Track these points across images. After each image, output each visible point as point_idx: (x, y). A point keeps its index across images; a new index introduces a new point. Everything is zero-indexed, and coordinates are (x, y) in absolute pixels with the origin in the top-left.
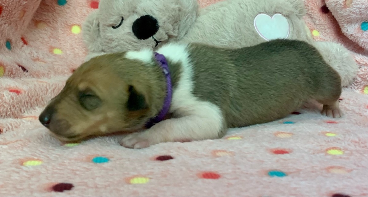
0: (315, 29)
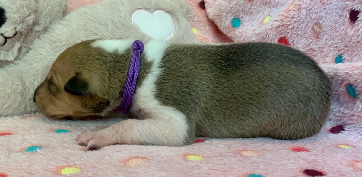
0: (193, 27)
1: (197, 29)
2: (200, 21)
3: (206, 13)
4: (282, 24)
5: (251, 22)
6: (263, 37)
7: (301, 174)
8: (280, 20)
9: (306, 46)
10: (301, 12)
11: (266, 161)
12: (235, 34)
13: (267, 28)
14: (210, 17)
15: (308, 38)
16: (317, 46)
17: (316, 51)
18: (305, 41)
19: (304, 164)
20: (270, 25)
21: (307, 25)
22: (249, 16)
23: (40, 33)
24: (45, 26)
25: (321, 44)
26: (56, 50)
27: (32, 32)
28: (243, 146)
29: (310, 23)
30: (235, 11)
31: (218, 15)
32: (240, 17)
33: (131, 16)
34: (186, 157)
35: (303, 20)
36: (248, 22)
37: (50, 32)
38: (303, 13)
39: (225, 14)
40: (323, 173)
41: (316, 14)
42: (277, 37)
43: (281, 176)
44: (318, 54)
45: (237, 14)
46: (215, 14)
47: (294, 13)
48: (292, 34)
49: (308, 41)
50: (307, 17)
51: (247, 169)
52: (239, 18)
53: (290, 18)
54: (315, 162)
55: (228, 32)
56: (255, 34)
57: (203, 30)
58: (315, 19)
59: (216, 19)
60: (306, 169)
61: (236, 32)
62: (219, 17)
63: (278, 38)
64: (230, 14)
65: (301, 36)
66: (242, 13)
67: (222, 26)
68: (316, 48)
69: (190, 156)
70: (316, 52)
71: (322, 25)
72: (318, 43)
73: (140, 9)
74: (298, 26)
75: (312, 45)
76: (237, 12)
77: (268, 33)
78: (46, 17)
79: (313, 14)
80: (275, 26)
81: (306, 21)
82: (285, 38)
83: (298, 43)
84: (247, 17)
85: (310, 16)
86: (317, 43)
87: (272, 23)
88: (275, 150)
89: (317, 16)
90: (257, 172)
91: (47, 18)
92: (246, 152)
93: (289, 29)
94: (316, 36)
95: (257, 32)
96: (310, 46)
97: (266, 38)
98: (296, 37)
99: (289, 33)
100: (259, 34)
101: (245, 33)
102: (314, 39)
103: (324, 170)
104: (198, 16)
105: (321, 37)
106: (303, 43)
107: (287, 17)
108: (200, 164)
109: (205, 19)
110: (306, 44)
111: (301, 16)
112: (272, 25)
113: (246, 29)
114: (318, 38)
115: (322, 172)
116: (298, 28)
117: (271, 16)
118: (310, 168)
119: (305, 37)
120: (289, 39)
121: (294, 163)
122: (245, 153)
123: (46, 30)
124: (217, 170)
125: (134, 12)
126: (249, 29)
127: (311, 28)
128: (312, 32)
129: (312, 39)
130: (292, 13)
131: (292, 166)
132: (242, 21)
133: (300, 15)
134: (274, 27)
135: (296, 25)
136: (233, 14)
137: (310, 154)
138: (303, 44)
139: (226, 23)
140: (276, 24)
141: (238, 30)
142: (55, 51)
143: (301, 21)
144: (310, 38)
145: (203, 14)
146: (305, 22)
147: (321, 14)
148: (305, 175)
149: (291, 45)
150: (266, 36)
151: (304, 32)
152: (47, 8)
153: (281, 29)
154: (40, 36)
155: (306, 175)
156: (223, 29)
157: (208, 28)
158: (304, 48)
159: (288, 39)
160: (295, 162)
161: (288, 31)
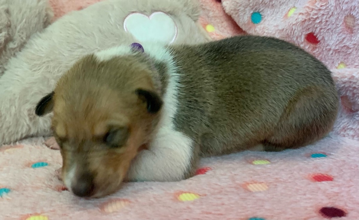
0: (208, 24)
1: (214, 26)
2: (216, 17)
3: (222, 6)
4: (308, 18)
5: (273, 16)
6: (288, 34)
7: (315, 214)
8: (306, 13)
9: (339, 43)
10: (329, 3)
11: (275, 197)
12: (255, 31)
13: (291, 23)
14: (227, 12)
15: (340, 33)
16: (352, 43)
17: (351, 48)
18: (338, 37)
19: (322, 200)
20: (295, 20)
21: (338, 17)
22: (270, 9)
23: (15, 50)
24: (21, 41)
25: (356, 40)
26: (35, 69)
27: (5, 51)
28: (251, 177)
29: (341, 15)
30: (254, 5)
31: (235, 10)
32: (260, 11)
33: (124, 22)
34: (179, 195)
35: (332, 13)
36: (270, 16)
37: (27, 48)
38: (331, 4)
39: (243, 9)
40: (345, 211)
41: (347, 5)
42: (304, 33)
43: (289, 218)
44: (353, 53)
45: (256, 8)
46: (231, 9)
47: (320, 4)
48: (321, 29)
49: (341, 36)
50: (337, 9)
51: (248, 211)
52: (259, 13)
53: (317, 10)
54: (337, 195)
55: (247, 28)
56: (278, 30)
57: (220, 27)
58: (347, 10)
59: (233, 14)
60: (324, 206)
61: (257, 29)
62: (236, 12)
63: (304, 35)
64: (248, 8)
65: (332, 31)
66: (262, 6)
67: (240, 22)
68: (350, 45)
69: (184, 195)
70: (351, 50)
71: (356, 17)
72: (353, 38)
73: (133, 12)
74: (327, 19)
75: (346, 42)
76: (256, 5)
77: (292, 29)
78: (22, 31)
79: (344, 4)
80: (300, 20)
81: (336, 13)
82: (314, 33)
83: (329, 39)
84: (269, 9)
85: (340, 7)
86: (351, 39)
87: (296, 17)
88: (290, 180)
89: (348, 7)
90: (260, 214)
91: (22, 33)
92: (255, 184)
93: (318, 23)
94: (349, 31)
95: (280, 28)
96: (343, 42)
97: (290, 35)
98: (326, 32)
99: (316, 28)
100: (283, 30)
101: (267, 30)
102: (347, 34)
103: (346, 207)
104: (213, 11)
105: (355, 32)
106: (334, 39)
107: (313, 9)
108: (191, 206)
109: (221, 14)
110: (338, 40)
111: (330, 7)
112: (297, 19)
113: (268, 25)
114: (352, 33)
115: (343, 210)
116: (327, 21)
117: (296, 8)
118: (329, 206)
119: (336, 32)
120: (318, 36)
121: (311, 199)
122: (251, 187)
123: (22, 46)
124: (210, 213)
125: (126, 17)
126: (272, 25)
127: (343, 21)
128: (344, 26)
129: (345, 34)
130: (318, 4)
131: (306, 203)
132: (263, 15)
133: (328, 7)
134: (299, 22)
135: (324, 19)
136: (251, 8)
137: (333, 185)
138: (335, 41)
139: (244, 18)
140: (301, 18)
141: (259, 26)
142: (35, 71)
143: (330, 13)
144: (343, 33)
145: (219, 9)
146: (334, 13)
147: (353, 4)
148: (320, 215)
149: (321, 41)
150: (291, 33)
151: (334, 26)
152: (22, 20)
153: (307, 24)
154: (16, 54)
155: (322, 215)
156: (242, 25)
157: (225, 24)
158: (337, 45)
159: (316, 36)
160: (311, 197)
161: (316, 26)
